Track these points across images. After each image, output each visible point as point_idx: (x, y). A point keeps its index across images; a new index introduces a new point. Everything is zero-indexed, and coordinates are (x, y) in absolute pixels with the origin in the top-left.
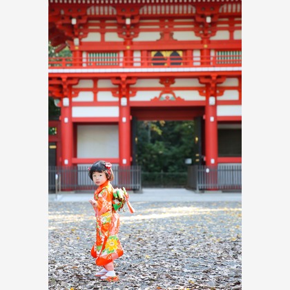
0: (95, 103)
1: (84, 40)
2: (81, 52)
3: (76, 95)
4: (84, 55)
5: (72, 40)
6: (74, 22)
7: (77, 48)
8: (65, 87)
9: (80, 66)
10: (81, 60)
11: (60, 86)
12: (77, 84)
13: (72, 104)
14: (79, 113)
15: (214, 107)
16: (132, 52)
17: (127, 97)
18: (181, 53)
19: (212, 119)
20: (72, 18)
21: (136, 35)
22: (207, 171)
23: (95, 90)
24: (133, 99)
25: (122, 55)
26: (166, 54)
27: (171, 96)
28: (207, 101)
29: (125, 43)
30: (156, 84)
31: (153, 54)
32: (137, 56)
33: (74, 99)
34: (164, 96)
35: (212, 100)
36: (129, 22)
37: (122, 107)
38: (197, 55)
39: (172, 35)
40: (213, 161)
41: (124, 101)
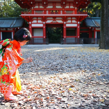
0: (37, 23)
1: (35, 8)
2: (34, 11)
3: (33, 21)
4: (35, 11)
5: (31, 8)
6: (32, 3)
7: (33, 10)
8: (30, 19)
9: (34, 14)
10: (34, 12)
11: (29, 19)
12: (33, 18)
13: (32, 23)
14: (33, 25)
15: (65, 24)
16: (46, 11)
17: (45, 22)
18: (58, 11)
19: (65, 27)
20: (31, 2)
21: (47, 7)
22: (64, 39)
23: (37, 20)
24: (46, 22)
25: (44, 11)
26: (54, 11)
27: (55, 21)
28: (64, 23)
29: (44, 9)
30: (52, 18)
31: (51, 11)
32: (47, 12)
33: (32, 22)
34: (54, 21)
35: (65, 23)
36: (45, 3)
37: (43, 24)
38: (61, 12)
39: (55, 7)
40: (65, 37)
41: (44, 23)
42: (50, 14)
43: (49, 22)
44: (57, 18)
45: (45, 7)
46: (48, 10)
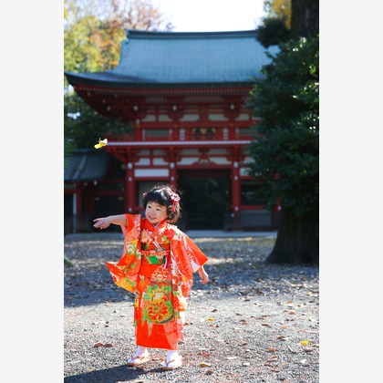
0: (152, 167)
1: (143, 120)
2: (141, 130)
3: (138, 160)
4: (144, 132)
5: (134, 121)
6: (136, 108)
7: (138, 126)
8: (129, 155)
9: (141, 140)
10: (141, 134)
11: (126, 155)
12: (138, 152)
13: (134, 167)
14: (139, 173)
15: (238, 169)
16: (179, 129)
17: (175, 162)
18: (214, 130)
19: (236, 178)
20: (134, 105)
21: (182, 117)
22: (233, 215)
23: (151, 157)
24: (179, 163)
25: (171, 132)
26: (203, 131)
27: (206, 161)
28: (232, 165)
29: (173, 123)
30: (196, 152)
31: (194, 130)
32: (182, 132)
33: (137, 164)
34: (202, 161)
35: (236, 165)
36: (175, 108)
37: (171, 170)
38: (226, 131)
39: (207, 116)
40: (237, 209)
41: (172, 165)
42: (190, 140)
43: (187, 162)
44: (212, 152)
45: (176, 120)
46: (186, 128)
